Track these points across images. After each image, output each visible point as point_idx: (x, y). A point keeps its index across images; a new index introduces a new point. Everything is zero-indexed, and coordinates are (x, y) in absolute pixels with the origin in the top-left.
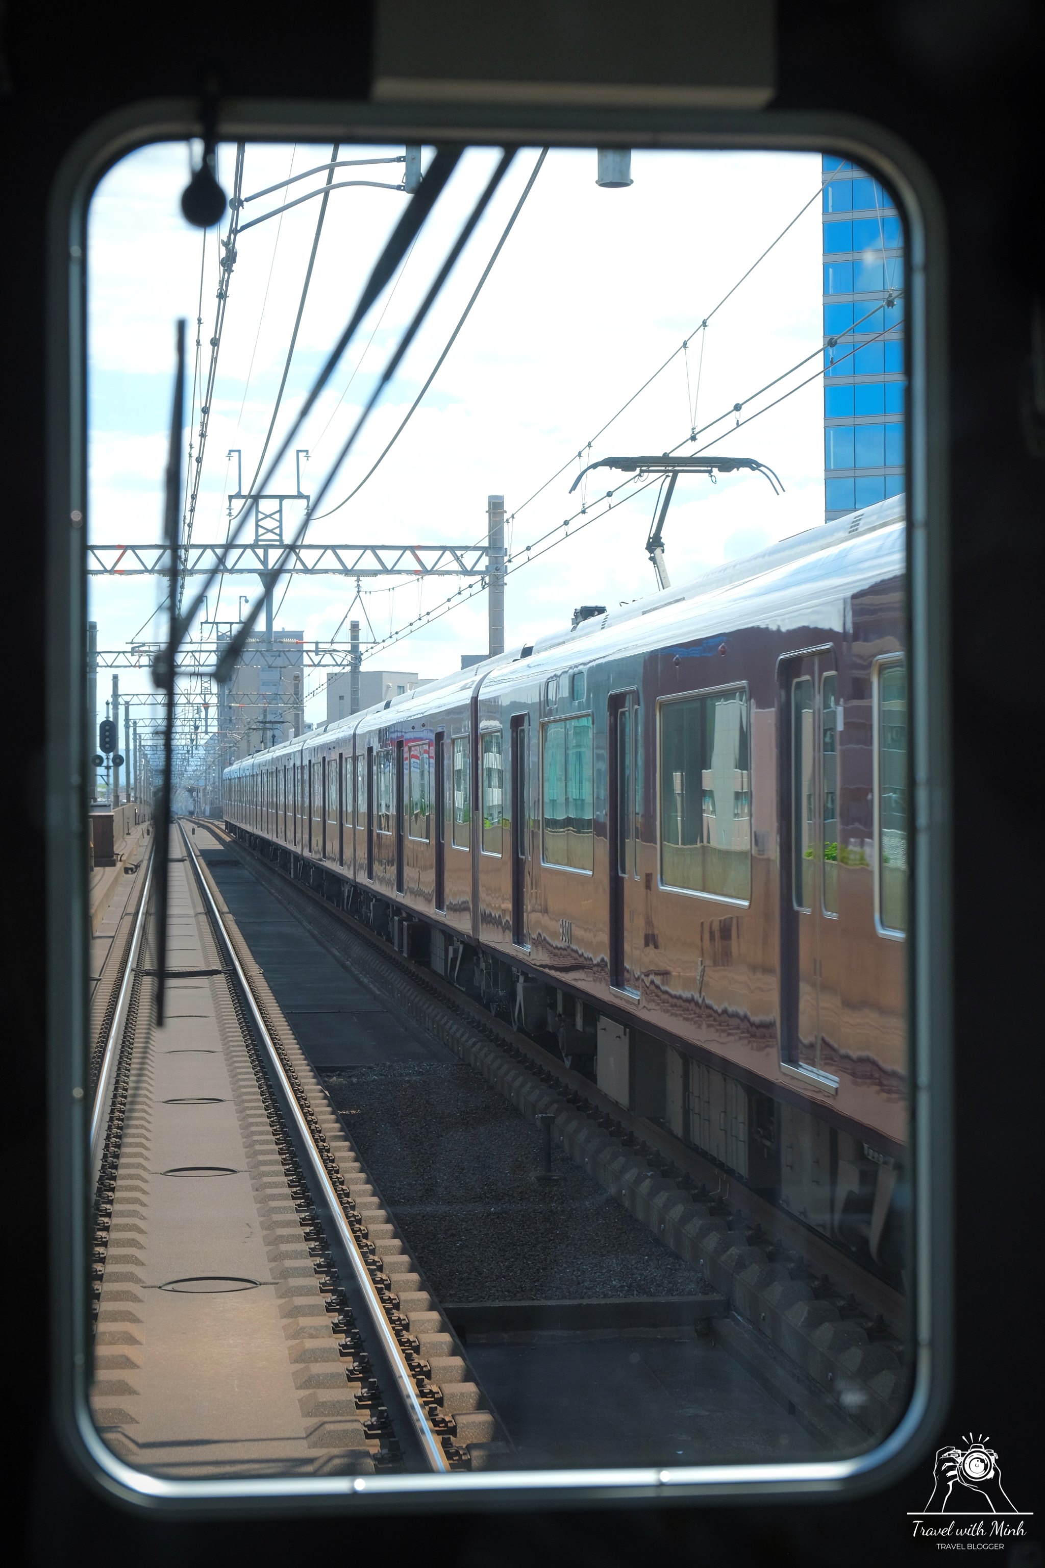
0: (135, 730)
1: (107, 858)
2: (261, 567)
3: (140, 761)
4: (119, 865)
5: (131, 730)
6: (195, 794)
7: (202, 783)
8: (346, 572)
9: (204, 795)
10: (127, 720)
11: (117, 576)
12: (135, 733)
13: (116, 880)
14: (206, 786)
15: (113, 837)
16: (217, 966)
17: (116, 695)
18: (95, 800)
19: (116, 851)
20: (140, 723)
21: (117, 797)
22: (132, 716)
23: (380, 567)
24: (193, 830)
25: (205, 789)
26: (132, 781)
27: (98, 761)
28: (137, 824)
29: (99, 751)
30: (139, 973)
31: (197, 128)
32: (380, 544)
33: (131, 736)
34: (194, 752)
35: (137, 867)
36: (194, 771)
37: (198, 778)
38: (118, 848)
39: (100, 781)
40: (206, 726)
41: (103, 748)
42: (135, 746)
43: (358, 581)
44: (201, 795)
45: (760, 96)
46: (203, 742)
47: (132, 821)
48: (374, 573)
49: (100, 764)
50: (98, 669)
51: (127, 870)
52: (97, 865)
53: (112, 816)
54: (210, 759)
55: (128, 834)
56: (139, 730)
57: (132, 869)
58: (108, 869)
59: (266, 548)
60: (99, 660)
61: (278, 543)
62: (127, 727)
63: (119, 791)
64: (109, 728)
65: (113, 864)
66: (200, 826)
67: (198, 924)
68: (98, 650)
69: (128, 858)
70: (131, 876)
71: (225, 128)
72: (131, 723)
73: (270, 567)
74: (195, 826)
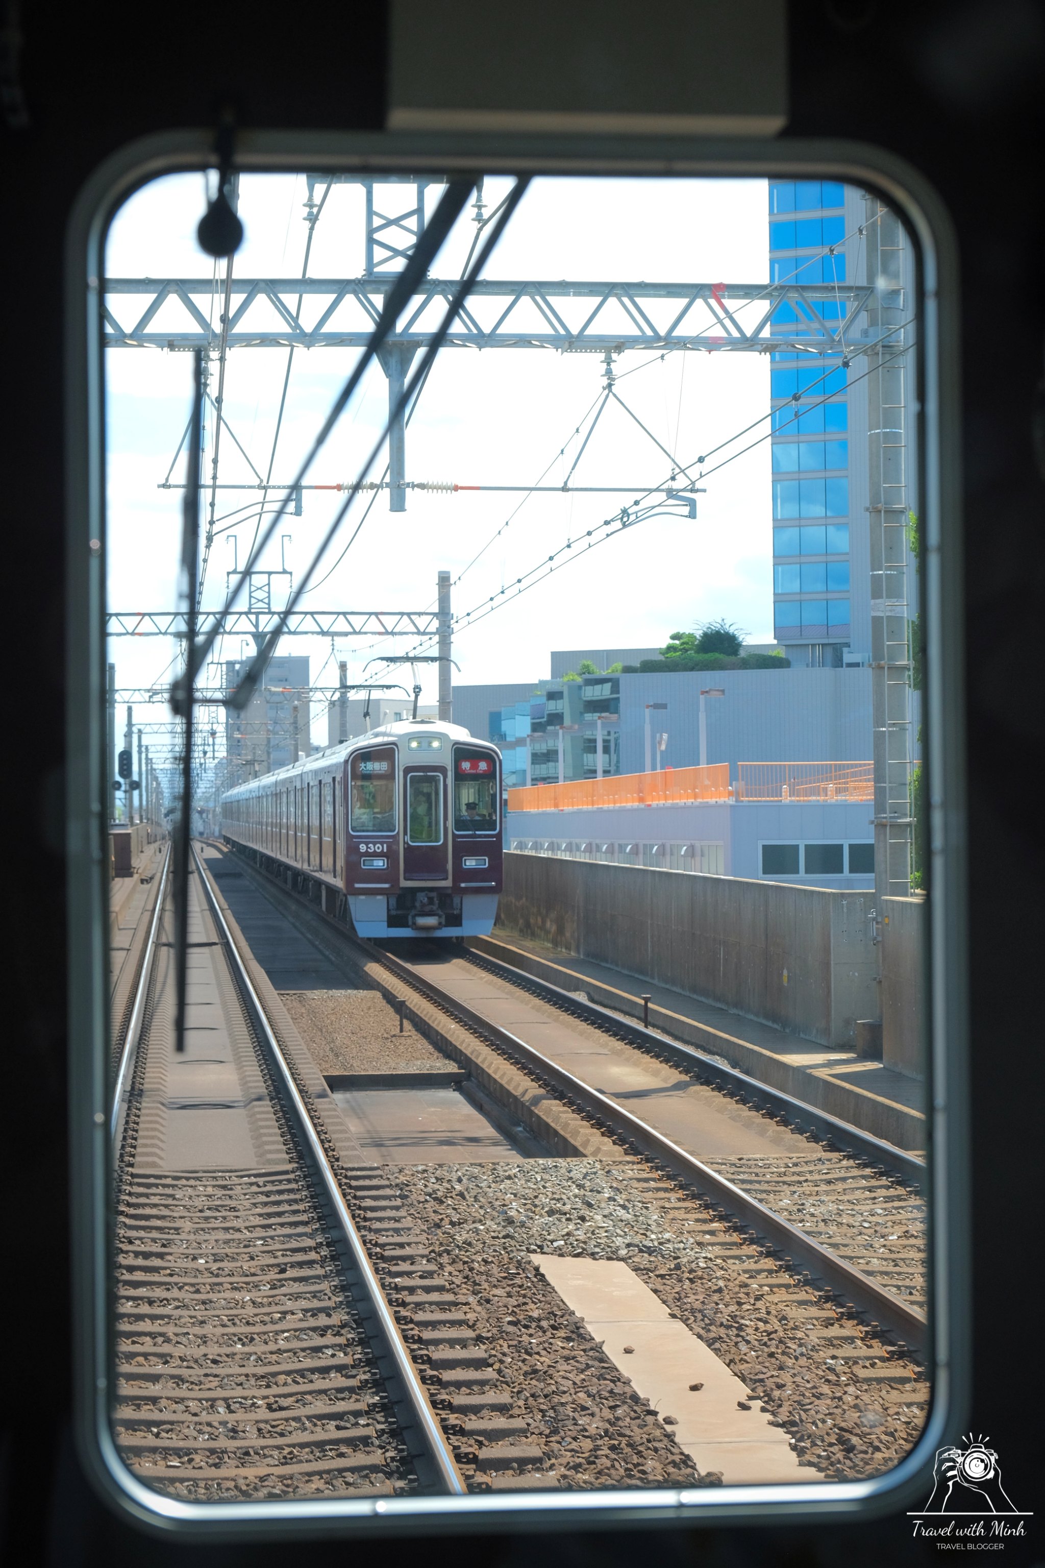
0: (147, 755)
1: (125, 870)
2: (254, 630)
3: (152, 784)
4: (136, 876)
5: (143, 756)
6: (204, 815)
7: (211, 805)
8: (323, 633)
9: (214, 816)
10: (140, 746)
11: (137, 637)
12: (147, 758)
13: (134, 889)
14: (215, 807)
15: (130, 852)
16: (215, 939)
17: (130, 724)
18: (114, 820)
19: (133, 865)
20: (151, 749)
21: (131, 818)
22: (144, 743)
23: (351, 630)
24: (202, 849)
25: (214, 811)
26: (144, 803)
27: (117, 786)
28: (149, 843)
29: (118, 778)
30: (158, 945)
32: (350, 611)
33: (144, 761)
34: (204, 775)
35: (152, 878)
36: (203, 793)
37: (207, 800)
38: (135, 862)
39: (118, 803)
40: (214, 751)
41: (122, 774)
42: (147, 770)
43: (333, 640)
44: (210, 816)
46: (212, 765)
47: (145, 841)
48: (346, 634)
49: (119, 788)
50: (116, 705)
51: (142, 881)
52: (118, 876)
53: (129, 834)
54: (219, 782)
55: (142, 852)
56: (150, 756)
57: (147, 881)
58: (127, 880)
59: (257, 614)
60: (117, 696)
61: (267, 610)
62: (140, 752)
63: (134, 812)
64: (126, 756)
65: (131, 875)
66: (209, 845)
67: (203, 917)
68: (116, 688)
69: (145, 869)
70: (146, 886)
72: (143, 749)
73: (260, 630)
74: (204, 846)
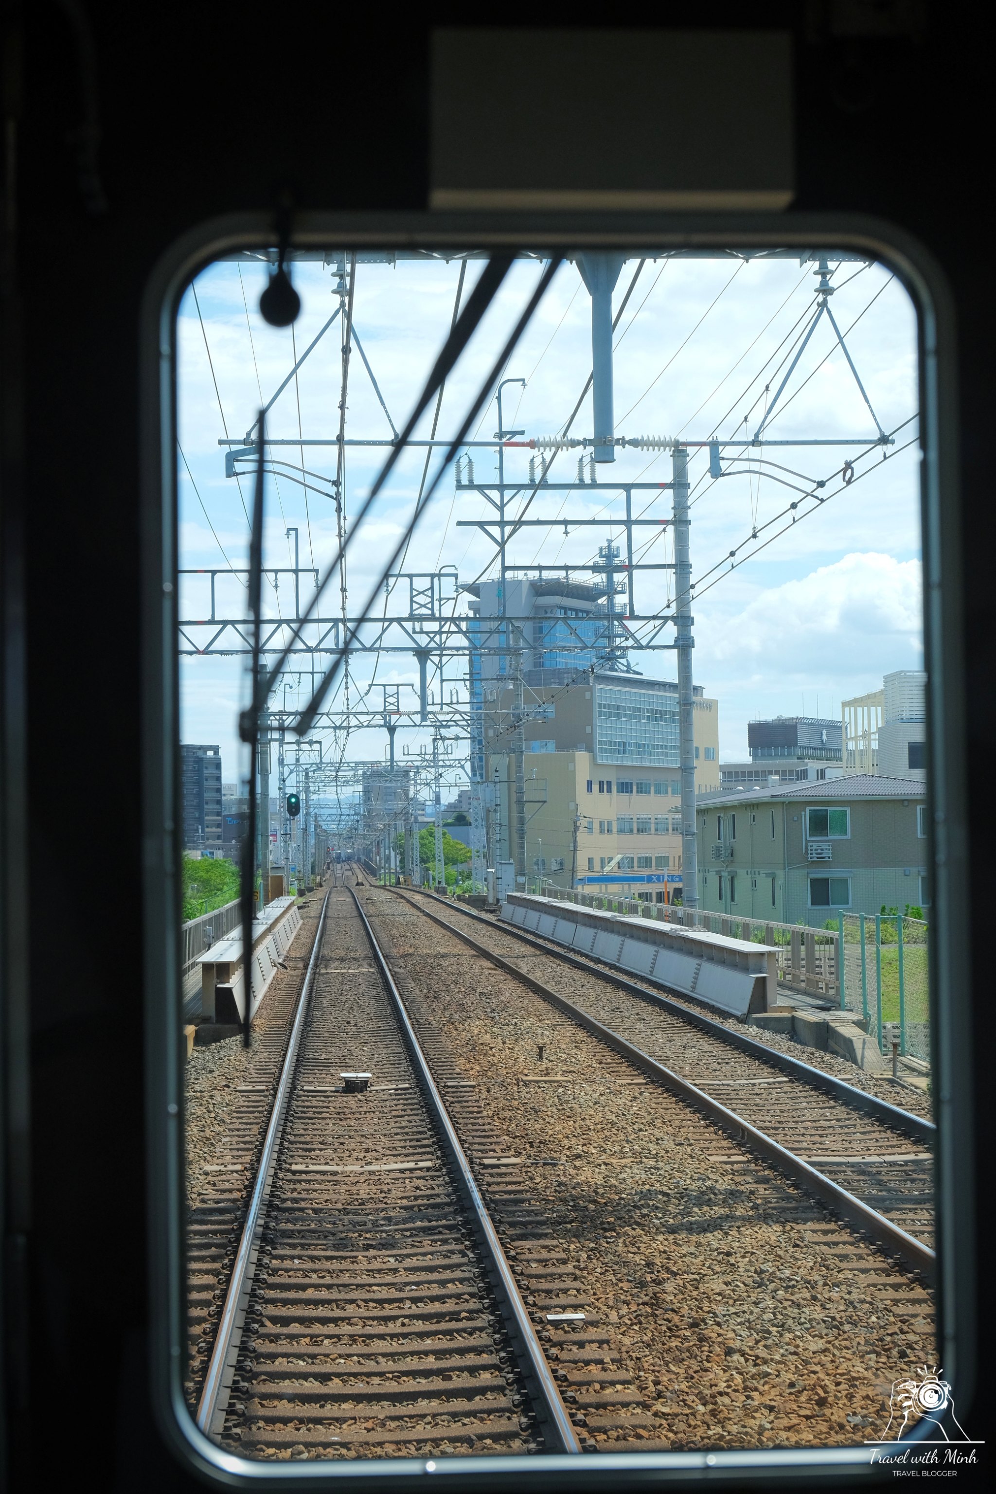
31: (273, 238)
45: (781, 199)
71: (301, 237)
